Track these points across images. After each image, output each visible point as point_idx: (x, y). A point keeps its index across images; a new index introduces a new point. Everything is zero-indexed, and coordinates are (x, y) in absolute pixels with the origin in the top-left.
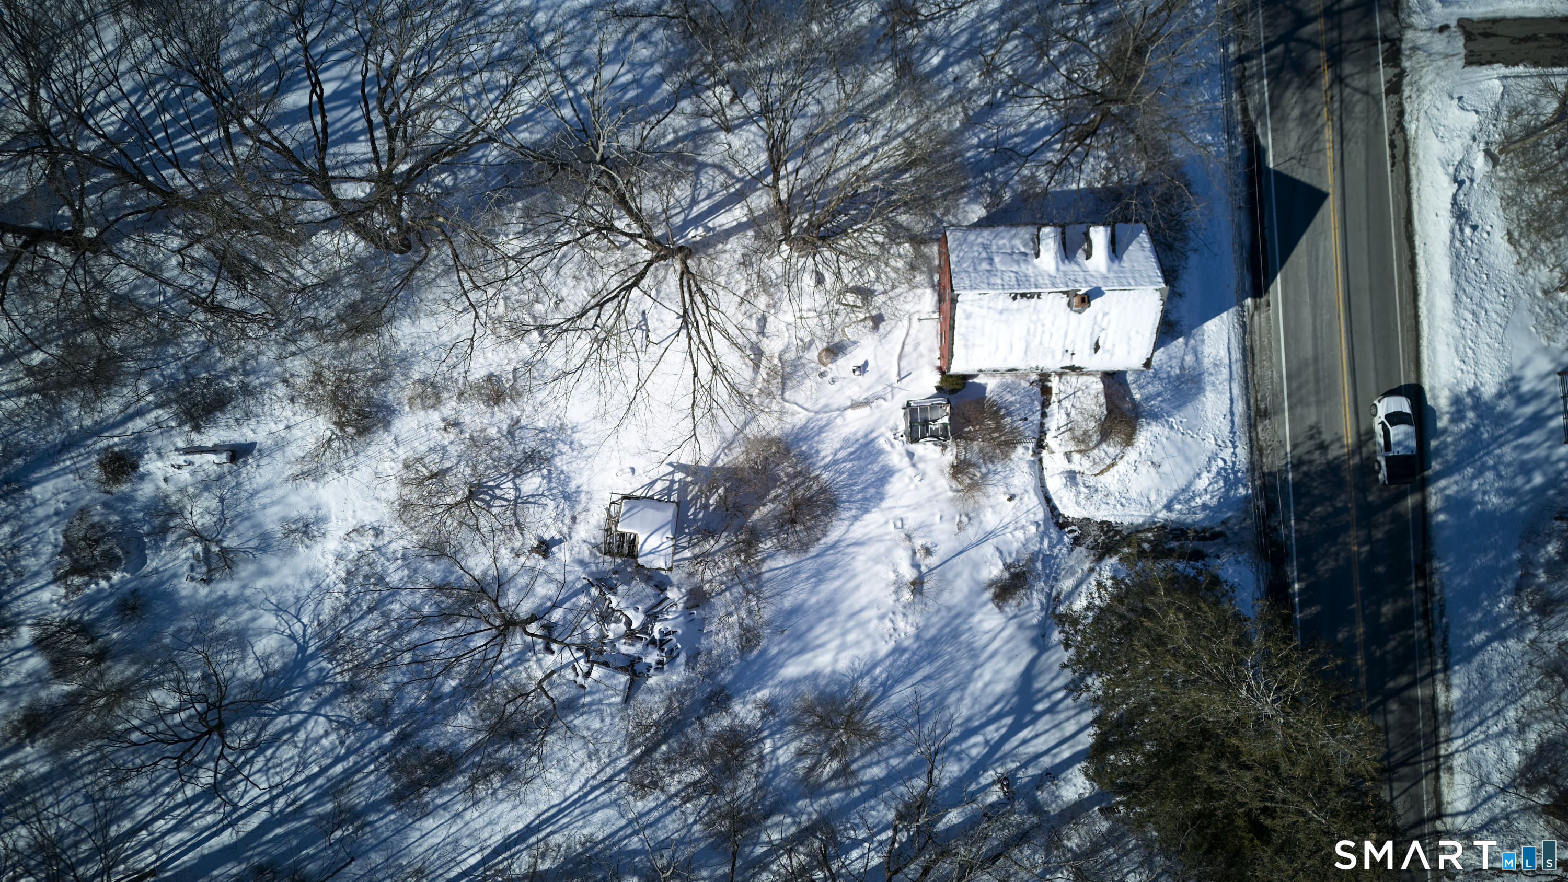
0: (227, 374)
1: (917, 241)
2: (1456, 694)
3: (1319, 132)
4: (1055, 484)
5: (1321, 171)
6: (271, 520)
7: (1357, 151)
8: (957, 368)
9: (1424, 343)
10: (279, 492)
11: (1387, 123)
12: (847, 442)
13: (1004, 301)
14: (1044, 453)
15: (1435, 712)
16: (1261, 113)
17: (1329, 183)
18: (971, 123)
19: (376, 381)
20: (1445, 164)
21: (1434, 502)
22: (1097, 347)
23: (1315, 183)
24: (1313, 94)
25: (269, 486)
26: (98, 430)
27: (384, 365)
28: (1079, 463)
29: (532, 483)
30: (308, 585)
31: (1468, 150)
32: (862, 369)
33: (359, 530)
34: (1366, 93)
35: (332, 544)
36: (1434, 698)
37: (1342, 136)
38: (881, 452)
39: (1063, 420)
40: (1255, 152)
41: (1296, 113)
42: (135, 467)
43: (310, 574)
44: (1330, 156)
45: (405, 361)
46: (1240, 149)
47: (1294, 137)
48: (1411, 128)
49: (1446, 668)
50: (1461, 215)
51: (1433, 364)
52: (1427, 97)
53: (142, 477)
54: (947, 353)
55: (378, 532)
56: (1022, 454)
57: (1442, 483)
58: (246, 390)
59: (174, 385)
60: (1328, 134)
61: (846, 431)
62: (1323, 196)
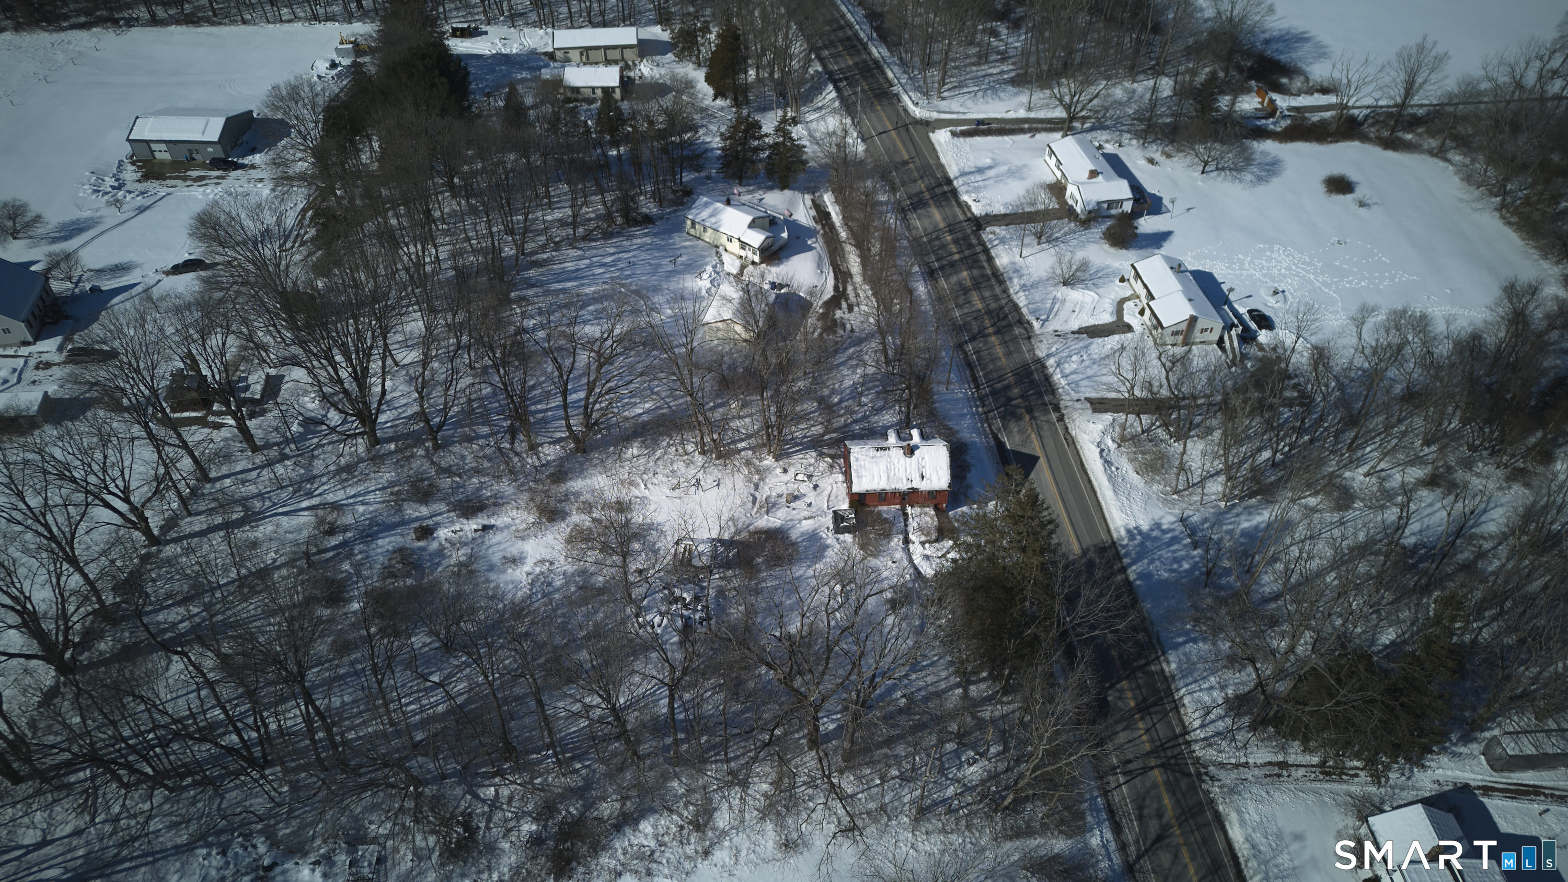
0: (488, 498)
1: (833, 457)
2: (1173, 666)
3: (1029, 436)
4: (917, 560)
5: (1033, 449)
6: (496, 558)
7: (1049, 442)
8: (856, 489)
9: (1105, 510)
10: (503, 546)
11: (1061, 432)
12: (802, 534)
13: (872, 452)
14: (911, 546)
15: (1166, 678)
16: (999, 430)
17: (1038, 452)
18: (856, 421)
19: (561, 501)
20: (1093, 443)
21: (1132, 577)
22: (923, 477)
23: (1032, 453)
24: (1022, 423)
25: (499, 543)
26: (417, 519)
27: (566, 495)
28: (929, 550)
29: (636, 546)
30: (511, 586)
31: (1102, 438)
32: (810, 505)
33: (542, 561)
34: (1047, 422)
35: (527, 568)
36: (1162, 670)
37: (1041, 437)
38: (821, 538)
39: (916, 525)
40: (1000, 445)
41: (1016, 429)
42: (432, 534)
43: (512, 582)
44: (1036, 444)
45: (577, 494)
46: (992, 443)
47: (1017, 438)
48: (1073, 433)
49: (1164, 653)
50: (1107, 463)
51: (1112, 519)
52: (1077, 423)
53: (434, 539)
54: (849, 481)
55: (552, 563)
56: (896, 541)
57: (1134, 568)
58: (495, 504)
59: (460, 501)
60: (1033, 436)
61: (802, 530)
62: (1038, 458)
